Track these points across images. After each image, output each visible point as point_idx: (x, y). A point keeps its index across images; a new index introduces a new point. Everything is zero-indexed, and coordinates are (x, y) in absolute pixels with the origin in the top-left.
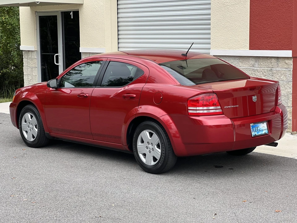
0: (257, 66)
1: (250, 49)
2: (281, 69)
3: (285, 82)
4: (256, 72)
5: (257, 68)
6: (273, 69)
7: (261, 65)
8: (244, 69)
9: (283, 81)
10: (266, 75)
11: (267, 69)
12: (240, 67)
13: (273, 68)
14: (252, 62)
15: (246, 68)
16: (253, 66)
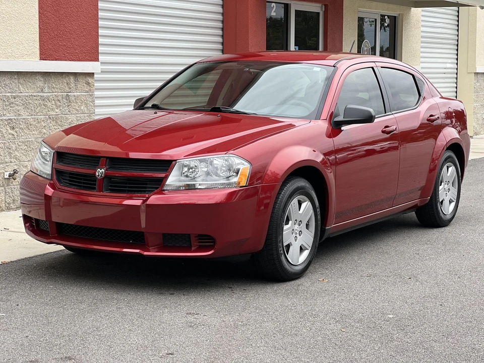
0: (46, 90)
1: (41, 59)
2: (80, 94)
3: (86, 115)
4: (46, 102)
5: (46, 94)
6: (69, 94)
7: (54, 88)
8: (27, 98)
9: (83, 113)
10: (60, 106)
11: (62, 95)
12: (21, 93)
13: (70, 92)
14: (40, 82)
15: (30, 94)
16: (42, 91)
